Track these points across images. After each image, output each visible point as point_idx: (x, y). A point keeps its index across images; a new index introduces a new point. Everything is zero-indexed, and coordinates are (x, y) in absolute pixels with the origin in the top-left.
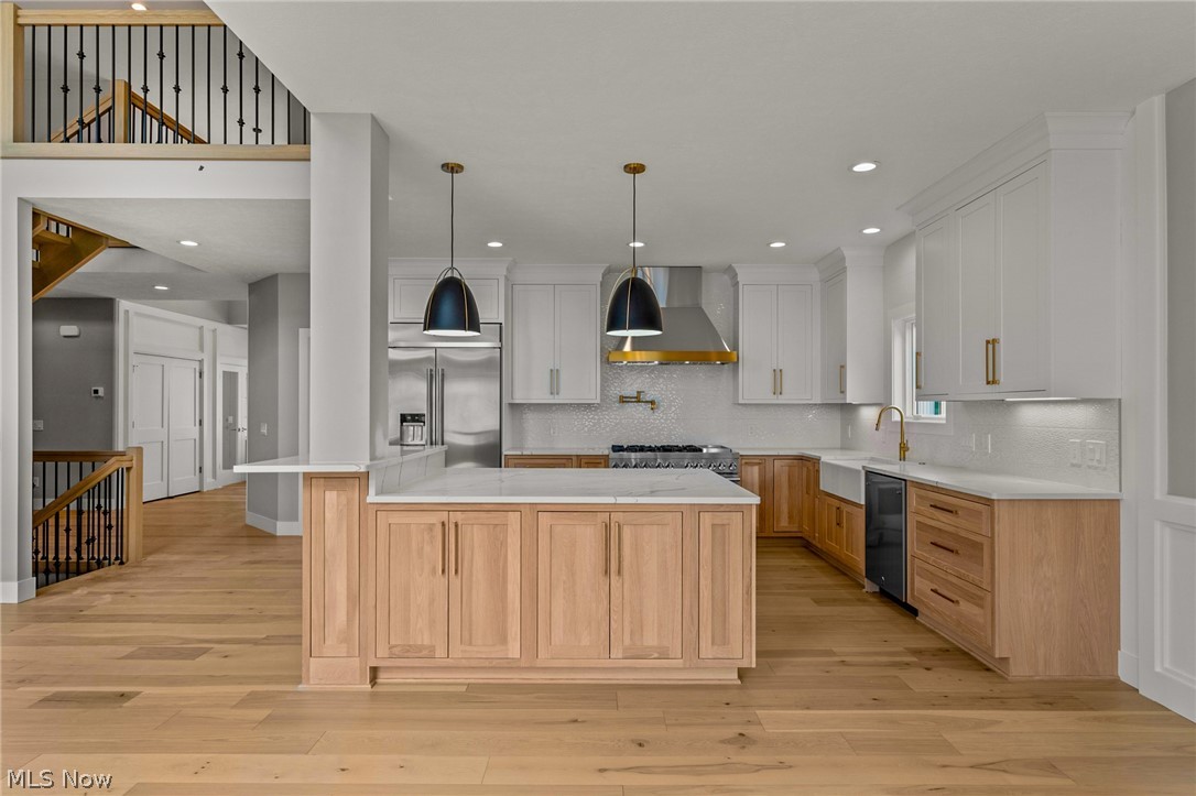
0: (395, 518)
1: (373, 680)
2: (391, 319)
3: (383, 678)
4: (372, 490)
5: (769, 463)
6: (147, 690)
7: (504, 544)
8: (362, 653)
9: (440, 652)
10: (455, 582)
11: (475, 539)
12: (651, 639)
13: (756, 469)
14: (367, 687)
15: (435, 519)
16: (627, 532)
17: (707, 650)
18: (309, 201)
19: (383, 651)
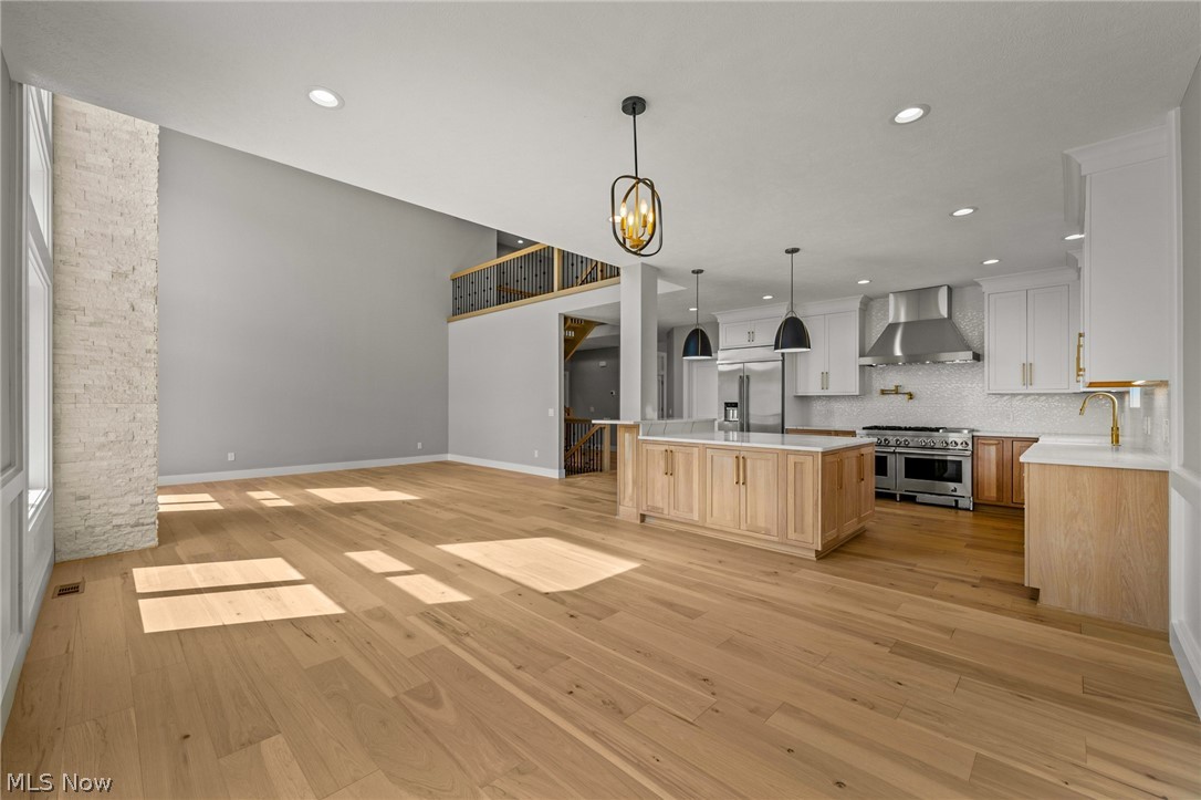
0: (650, 447)
1: (643, 520)
2: (721, 347)
3: (647, 520)
4: (641, 433)
5: (1007, 446)
6: (571, 508)
7: (691, 462)
8: (638, 508)
9: (666, 512)
10: (672, 478)
11: (680, 459)
12: (761, 523)
13: (993, 449)
14: (639, 522)
15: (663, 448)
16: (749, 462)
17: (792, 535)
18: (619, 303)
19: (644, 508)
